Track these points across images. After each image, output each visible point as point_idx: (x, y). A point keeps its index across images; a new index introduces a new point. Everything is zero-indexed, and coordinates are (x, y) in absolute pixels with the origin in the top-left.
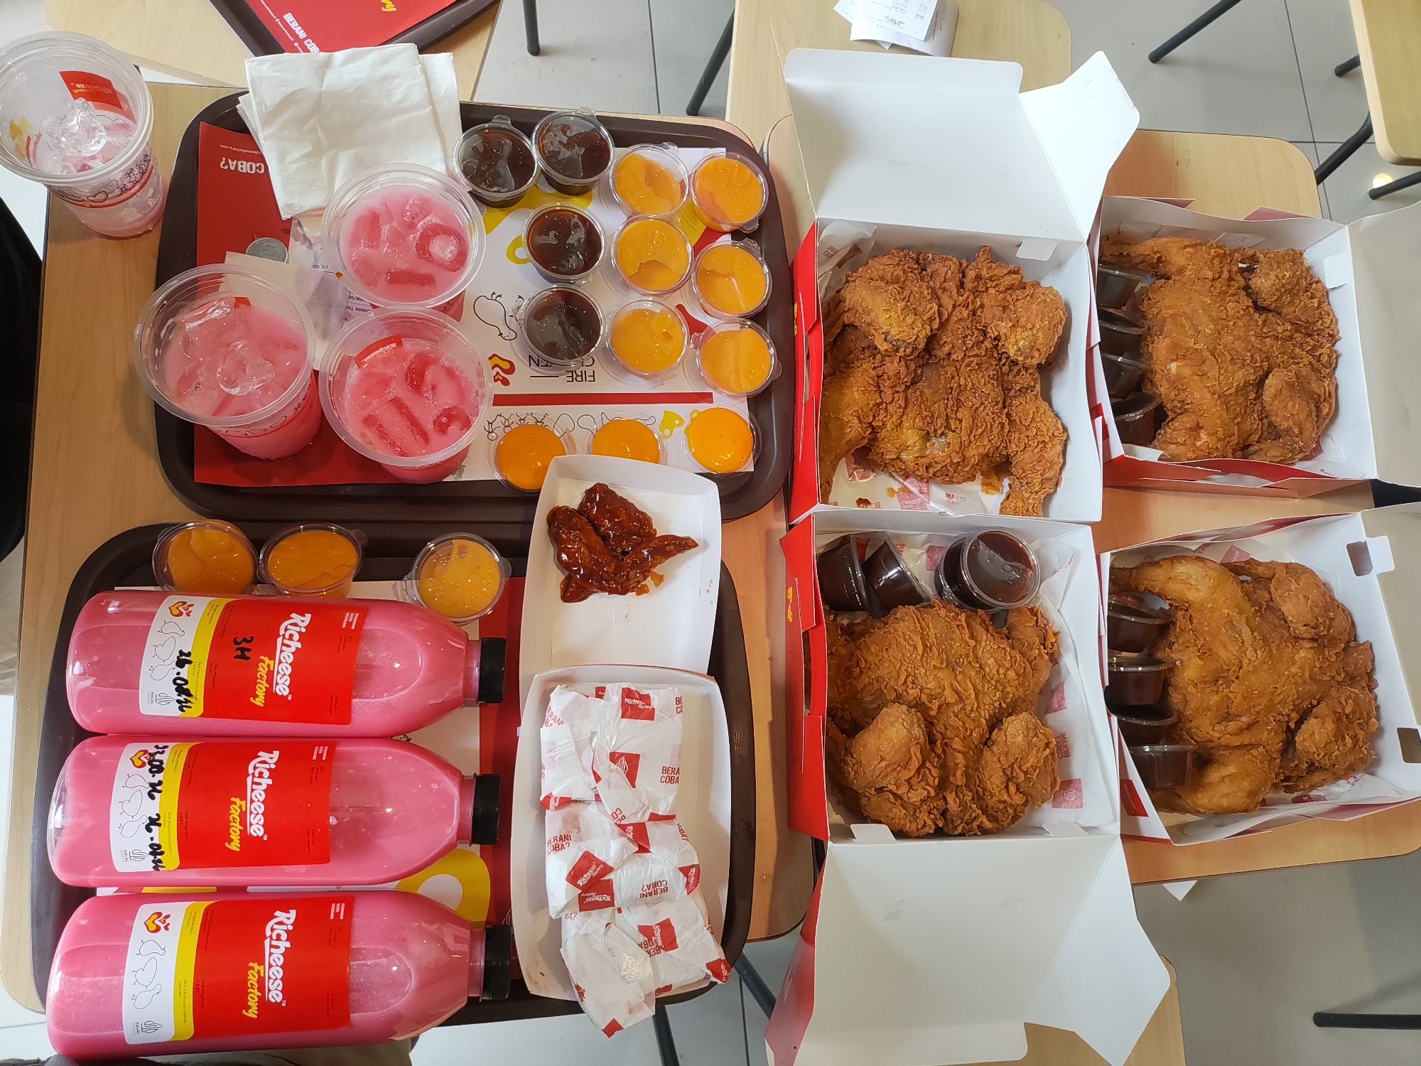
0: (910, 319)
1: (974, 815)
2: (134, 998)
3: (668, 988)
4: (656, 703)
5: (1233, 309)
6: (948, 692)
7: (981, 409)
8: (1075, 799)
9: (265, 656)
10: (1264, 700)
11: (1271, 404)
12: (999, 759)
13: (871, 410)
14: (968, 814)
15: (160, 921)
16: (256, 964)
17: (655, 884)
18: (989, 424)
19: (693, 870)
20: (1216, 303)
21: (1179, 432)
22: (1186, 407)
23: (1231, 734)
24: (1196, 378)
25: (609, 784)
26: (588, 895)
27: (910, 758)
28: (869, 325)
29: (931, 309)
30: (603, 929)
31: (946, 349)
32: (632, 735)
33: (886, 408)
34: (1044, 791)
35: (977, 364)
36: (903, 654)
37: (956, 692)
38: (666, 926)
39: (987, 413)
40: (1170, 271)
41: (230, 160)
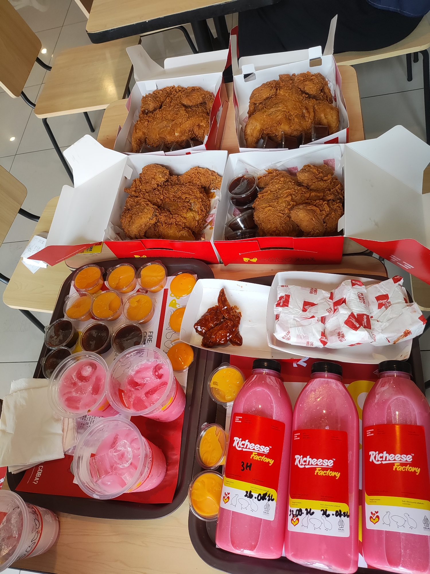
0: (146, 211)
1: (336, 191)
2: (411, 528)
3: (405, 299)
4: (283, 294)
5: (159, 115)
6: (287, 199)
7: (183, 191)
8: (331, 162)
9: (251, 456)
10: (297, 104)
11: (193, 103)
12: (314, 183)
13: (178, 227)
14: (335, 193)
15: (374, 517)
16: (394, 467)
17: (359, 297)
18: (189, 189)
19: (353, 282)
20: (156, 120)
21: (200, 132)
22: (191, 130)
23: (310, 115)
24: (181, 126)
25: (316, 313)
26: (363, 324)
27: (312, 209)
28: (146, 225)
29: (143, 204)
30: (380, 323)
31: (159, 200)
32: (296, 304)
33: (178, 222)
34: (327, 169)
35: (166, 191)
36: (272, 214)
37: (287, 196)
38: (378, 298)
39: (184, 189)
40: (144, 138)
41: (34, 480)
